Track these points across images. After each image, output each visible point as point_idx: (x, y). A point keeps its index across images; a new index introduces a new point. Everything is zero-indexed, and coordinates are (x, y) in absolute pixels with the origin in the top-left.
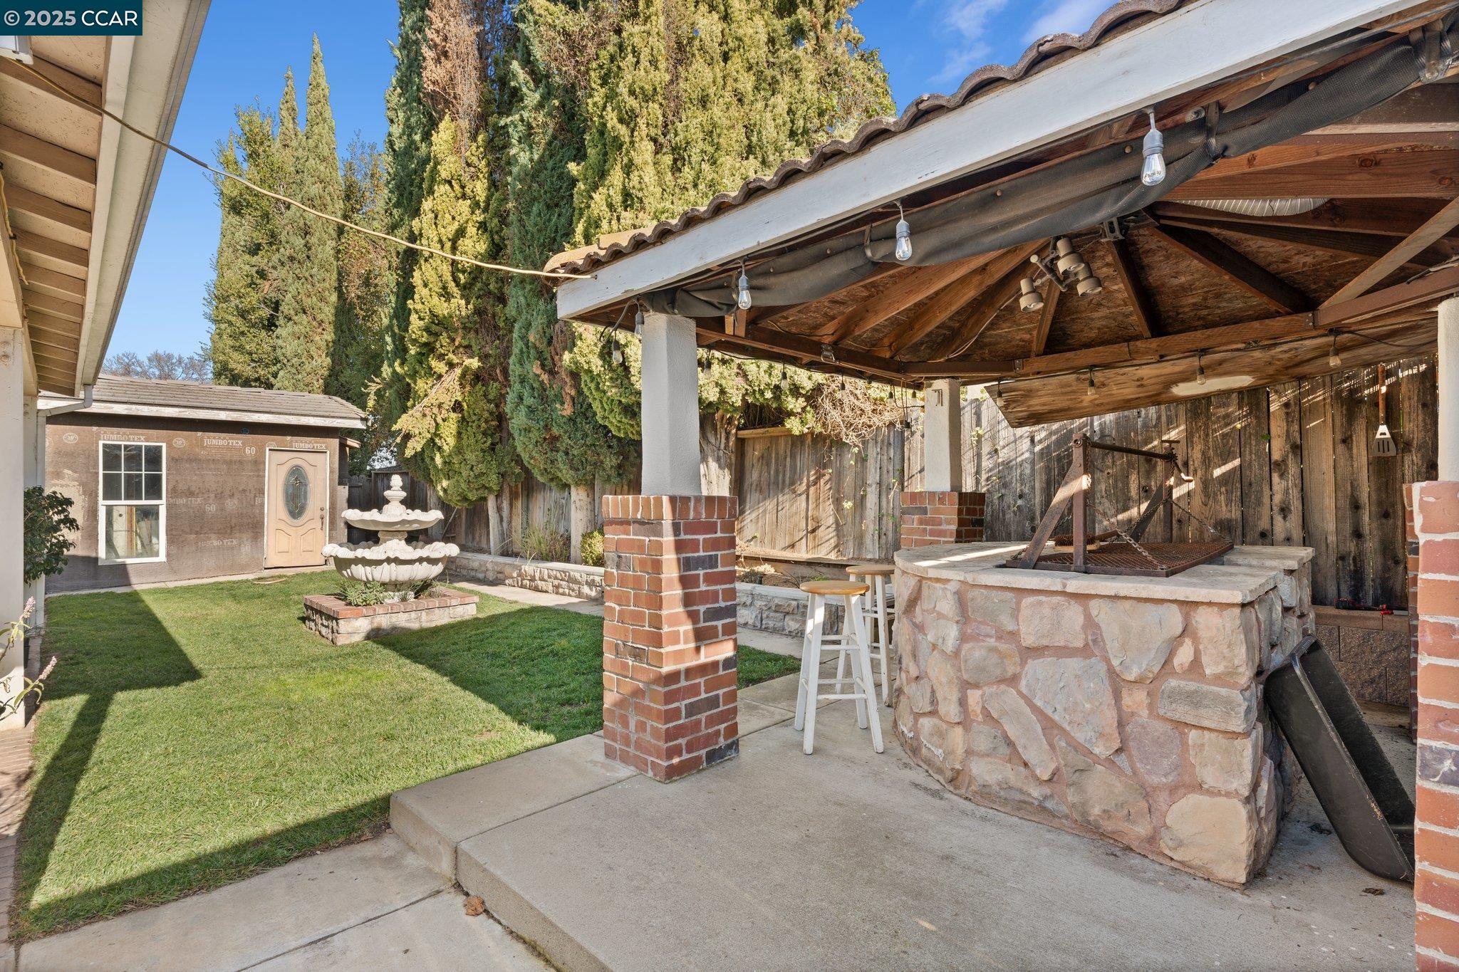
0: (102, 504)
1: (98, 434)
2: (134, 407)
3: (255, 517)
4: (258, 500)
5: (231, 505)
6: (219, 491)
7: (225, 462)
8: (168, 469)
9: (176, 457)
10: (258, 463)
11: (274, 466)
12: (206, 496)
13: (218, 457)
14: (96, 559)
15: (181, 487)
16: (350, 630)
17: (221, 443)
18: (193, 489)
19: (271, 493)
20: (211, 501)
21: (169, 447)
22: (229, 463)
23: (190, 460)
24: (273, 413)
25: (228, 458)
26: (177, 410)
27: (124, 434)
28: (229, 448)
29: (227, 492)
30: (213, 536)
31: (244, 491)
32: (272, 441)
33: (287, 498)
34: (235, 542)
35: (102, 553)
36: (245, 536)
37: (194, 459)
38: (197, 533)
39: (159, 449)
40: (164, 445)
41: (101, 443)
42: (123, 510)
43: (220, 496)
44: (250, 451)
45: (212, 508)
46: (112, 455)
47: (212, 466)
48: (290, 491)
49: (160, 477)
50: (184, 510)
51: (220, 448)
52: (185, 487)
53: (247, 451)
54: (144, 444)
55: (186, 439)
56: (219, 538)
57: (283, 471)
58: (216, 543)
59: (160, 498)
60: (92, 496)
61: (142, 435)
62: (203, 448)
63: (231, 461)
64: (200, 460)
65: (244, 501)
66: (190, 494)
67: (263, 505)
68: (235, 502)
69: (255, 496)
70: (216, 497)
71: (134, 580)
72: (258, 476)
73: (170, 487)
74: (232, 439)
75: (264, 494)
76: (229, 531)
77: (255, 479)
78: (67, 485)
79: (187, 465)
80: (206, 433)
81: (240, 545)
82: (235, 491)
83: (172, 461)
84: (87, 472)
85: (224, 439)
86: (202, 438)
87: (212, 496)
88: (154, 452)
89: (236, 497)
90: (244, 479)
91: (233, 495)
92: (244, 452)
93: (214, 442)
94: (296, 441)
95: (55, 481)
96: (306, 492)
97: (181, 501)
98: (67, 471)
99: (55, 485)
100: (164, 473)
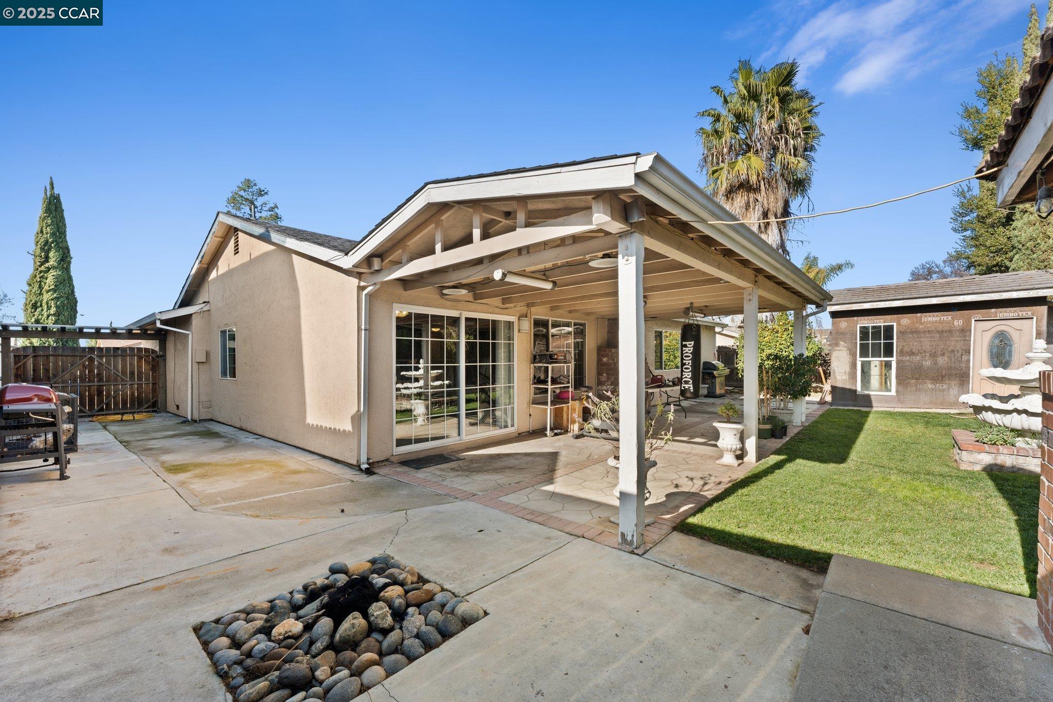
0: (859, 361)
1: (857, 321)
2: (875, 303)
3: (962, 369)
4: (964, 358)
5: (942, 361)
6: (933, 352)
7: (938, 332)
8: (898, 339)
9: (903, 331)
10: (965, 332)
11: (979, 333)
12: (923, 355)
13: (933, 328)
14: (856, 391)
15: (906, 349)
16: (972, 461)
17: (935, 319)
18: (914, 351)
19: (976, 352)
20: (927, 358)
21: (898, 324)
23: (912, 332)
24: (976, 294)
25: (940, 329)
26: (902, 301)
27: (871, 319)
28: (940, 322)
29: (940, 353)
30: (928, 381)
31: (953, 351)
32: (977, 314)
33: (992, 356)
34: (945, 386)
35: (859, 388)
36: (953, 383)
37: (915, 332)
38: (916, 379)
39: (891, 327)
40: (895, 324)
41: (858, 326)
42: (877, 363)
43: (934, 355)
44: (958, 323)
45: (928, 363)
46: (864, 332)
47: (927, 335)
48: (995, 351)
49: (892, 343)
50: (908, 364)
51: (933, 322)
52: (909, 350)
53: (956, 323)
54: (882, 324)
55: (910, 319)
56: (932, 383)
57: (988, 336)
58: (930, 386)
59: (892, 356)
60: (854, 355)
61: (881, 319)
62: (921, 323)
63: (942, 331)
64: (919, 331)
65: (953, 358)
66: (912, 353)
67: (968, 361)
68: (946, 359)
69: (962, 355)
70: (930, 355)
71: (874, 404)
72: (964, 340)
73: (899, 349)
74: (944, 316)
75: (970, 353)
76: (940, 379)
77: (962, 342)
78: (841, 350)
79: (910, 336)
80: (924, 314)
81: (949, 389)
82: (945, 351)
83: (900, 333)
84: (852, 342)
85: (937, 316)
86: (921, 318)
87: (928, 355)
88: (889, 330)
89: (946, 356)
90: (953, 343)
91: (944, 354)
92: (953, 324)
93: (930, 319)
94: (1001, 312)
95: (836, 348)
96: (1010, 352)
97: (906, 358)
98: (842, 343)
99: (836, 350)
100: (895, 341)
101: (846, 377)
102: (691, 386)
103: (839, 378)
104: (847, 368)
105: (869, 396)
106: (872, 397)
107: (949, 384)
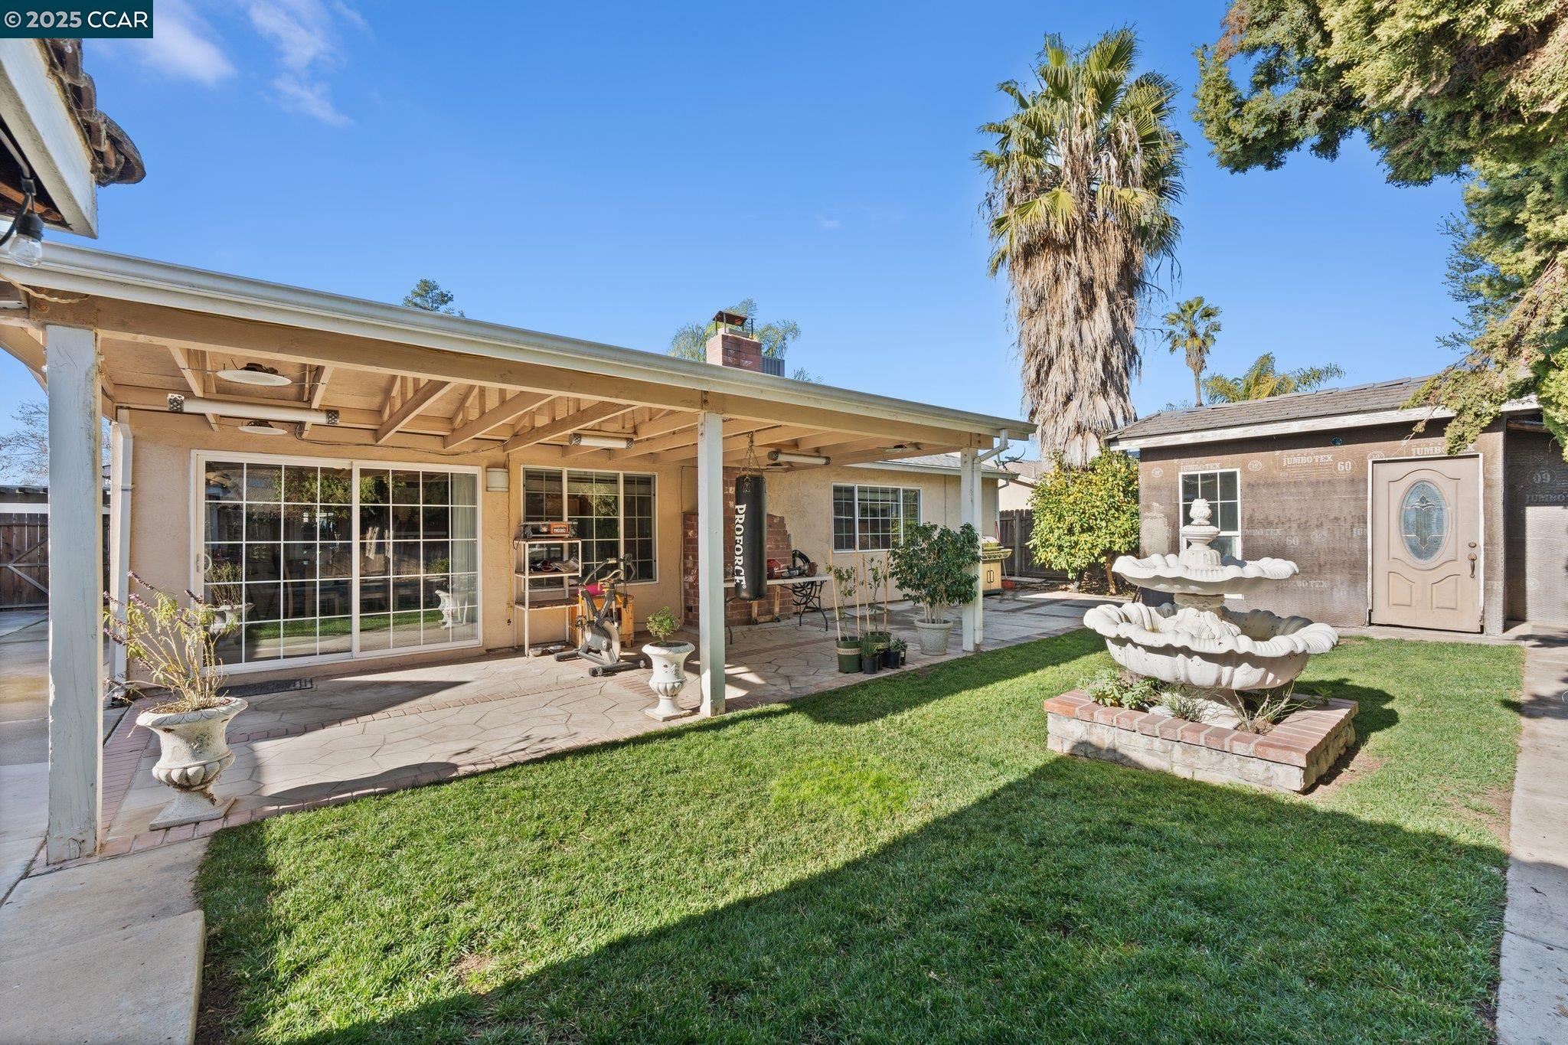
0: (1184, 534)
1: (1178, 466)
3: (1352, 554)
4: (1357, 532)
5: (1319, 536)
6: (1303, 520)
7: (1311, 484)
8: (1244, 497)
9: (1252, 482)
10: (1357, 482)
11: (1381, 484)
12: (1287, 526)
13: (1301, 478)
15: (1259, 516)
17: (1304, 460)
18: (1271, 518)
19: (1377, 521)
20: (1293, 533)
21: (1245, 471)
22: (1315, 484)
23: (1267, 485)
24: (1365, 412)
25: (1313, 479)
27: (1200, 462)
28: (1314, 466)
29: (1314, 522)
31: (1336, 519)
32: (1377, 450)
33: (1407, 528)
34: (1325, 585)
36: (1339, 578)
37: (1273, 484)
39: (1233, 475)
40: (1238, 471)
41: (1180, 474)
43: (1304, 527)
44: (1345, 468)
45: (1294, 541)
46: (1190, 488)
47: (1293, 490)
48: (1412, 518)
49: (1235, 505)
50: (1261, 542)
51: (1302, 466)
52: (1262, 517)
53: (1340, 467)
54: (1218, 471)
55: (1262, 461)
56: (1303, 578)
57: (1400, 491)
58: (1300, 584)
59: (1235, 528)
60: (1173, 525)
61: (1217, 462)
62: (1283, 469)
63: (1318, 482)
64: (1279, 484)
65: (1337, 533)
66: (1268, 523)
67: (1364, 538)
68: (1325, 533)
69: (1352, 527)
70: (1299, 527)
72: (1356, 500)
73: (1246, 517)
74: (1319, 454)
75: (1366, 523)
76: (1316, 570)
77: (1352, 503)
78: (1155, 517)
79: (1264, 491)
80: (1286, 452)
81: (1332, 589)
82: (1323, 519)
83: (1250, 486)
84: (1171, 504)
85: (1308, 455)
86: (1281, 457)
87: (1294, 526)
88: (1229, 479)
89: (1325, 527)
90: (1337, 504)
91: (1322, 524)
92: (1336, 469)
93: (1296, 460)
94: (1418, 446)
95: (1147, 514)
96: (1440, 521)
97: (1259, 532)
98: (1155, 504)
99: (1147, 517)
100: (1239, 501)
102: (743, 578)
104: (1164, 549)
107: (1332, 581)
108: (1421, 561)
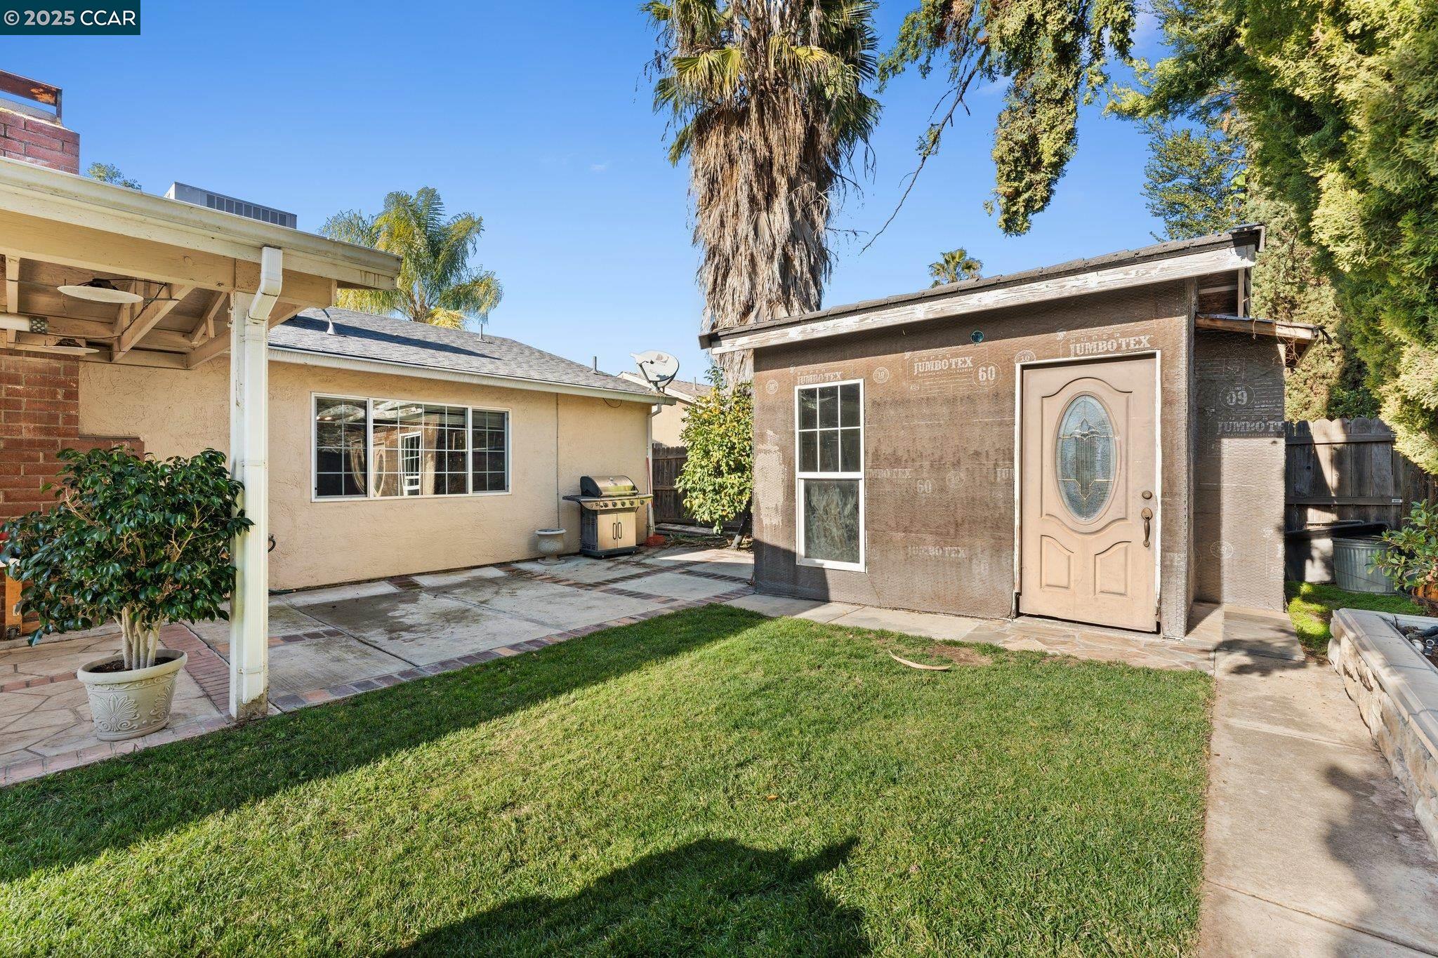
0: (800, 478)
1: (796, 377)
3: (996, 507)
4: (1002, 474)
5: (956, 480)
6: (936, 456)
7: (946, 401)
8: (867, 421)
9: (878, 400)
10: (1001, 397)
11: (1031, 401)
12: (918, 465)
13: (935, 392)
14: (794, 556)
15: (886, 449)
17: (940, 365)
18: (900, 453)
19: (1027, 457)
20: (925, 475)
21: (869, 382)
22: (952, 401)
23: (896, 403)
25: (950, 394)
27: (820, 371)
28: (950, 373)
29: (949, 459)
30: (929, 538)
31: (977, 454)
32: (1027, 347)
33: (1064, 468)
34: (962, 554)
35: (800, 549)
36: (978, 543)
37: (902, 402)
38: (906, 531)
39: (855, 388)
40: (861, 383)
41: (797, 388)
43: (938, 466)
44: (987, 376)
45: (927, 487)
46: (807, 405)
47: (925, 411)
48: (1071, 453)
49: (857, 432)
50: (888, 488)
51: (936, 374)
52: (890, 451)
53: (982, 376)
54: (839, 383)
55: (889, 368)
56: (936, 544)
57: (1054, 412)
58: (933, 551)
59: (857, 469)
60: (788, 462)
61: (838, 370)
62: (913, 379)
63: (955, 399)
64: (909, 401)
65: (977, 474)
66: (895, 461)
67: (1010, 483)
68: (963, 475)
69: (996, 465)
70: (932, 466)
71: (833, 594)
72: (1000, 424)
73: (870, 451)
74: (956, 355)
75: (1012, 459)
76: (952, 531)
77: (996, 429)
78: (769, 451)
79: (892, 412)
80: (917, 353)
81: (971, 560)
82: (962, 454)
83: (876, 405)
84: (786, 432)
85: (943, 355)
86: (912, 361)
87: (926, 464)
88: (851, 394)
89: (963, 468)
90: (977, 430)
91: (959, 462)
92: (977, 378)
93: (929, 366)
94: (1078, 341)
95: (760, 447)
96: (1106, 456)
97: (885, 474)
98: (770, 433)
99: (760, 451)
100: (862, 427)
101: (777, 520)
103: (766, 521)
104: (778, 497)
105: (821, 571)
106: (829, 575)
107: (971, 547)
108: (1082, 520)
